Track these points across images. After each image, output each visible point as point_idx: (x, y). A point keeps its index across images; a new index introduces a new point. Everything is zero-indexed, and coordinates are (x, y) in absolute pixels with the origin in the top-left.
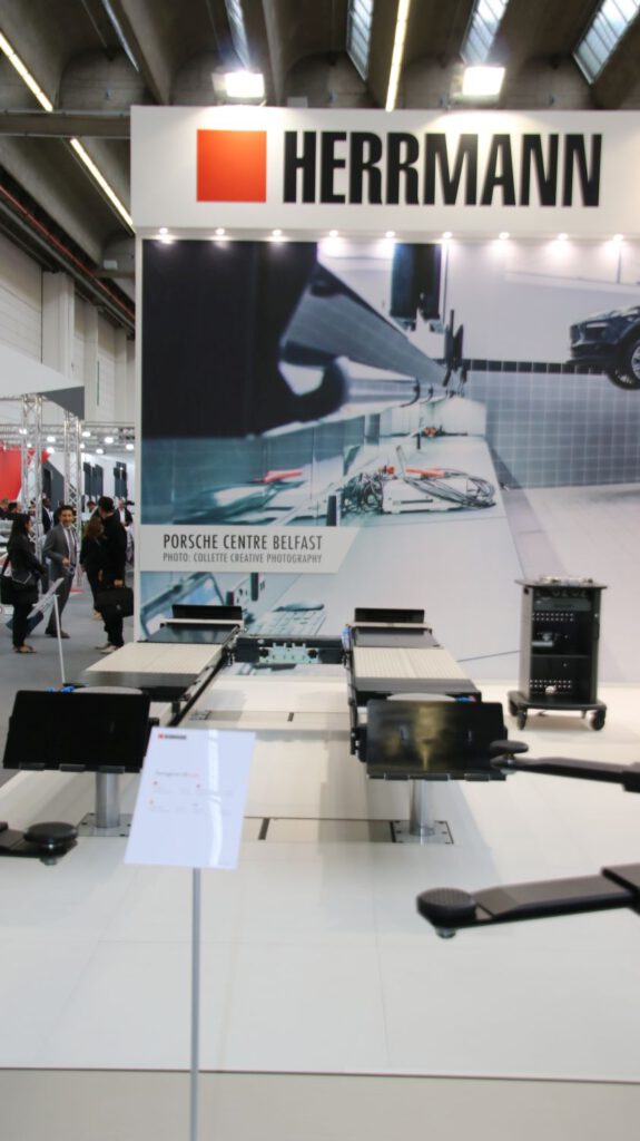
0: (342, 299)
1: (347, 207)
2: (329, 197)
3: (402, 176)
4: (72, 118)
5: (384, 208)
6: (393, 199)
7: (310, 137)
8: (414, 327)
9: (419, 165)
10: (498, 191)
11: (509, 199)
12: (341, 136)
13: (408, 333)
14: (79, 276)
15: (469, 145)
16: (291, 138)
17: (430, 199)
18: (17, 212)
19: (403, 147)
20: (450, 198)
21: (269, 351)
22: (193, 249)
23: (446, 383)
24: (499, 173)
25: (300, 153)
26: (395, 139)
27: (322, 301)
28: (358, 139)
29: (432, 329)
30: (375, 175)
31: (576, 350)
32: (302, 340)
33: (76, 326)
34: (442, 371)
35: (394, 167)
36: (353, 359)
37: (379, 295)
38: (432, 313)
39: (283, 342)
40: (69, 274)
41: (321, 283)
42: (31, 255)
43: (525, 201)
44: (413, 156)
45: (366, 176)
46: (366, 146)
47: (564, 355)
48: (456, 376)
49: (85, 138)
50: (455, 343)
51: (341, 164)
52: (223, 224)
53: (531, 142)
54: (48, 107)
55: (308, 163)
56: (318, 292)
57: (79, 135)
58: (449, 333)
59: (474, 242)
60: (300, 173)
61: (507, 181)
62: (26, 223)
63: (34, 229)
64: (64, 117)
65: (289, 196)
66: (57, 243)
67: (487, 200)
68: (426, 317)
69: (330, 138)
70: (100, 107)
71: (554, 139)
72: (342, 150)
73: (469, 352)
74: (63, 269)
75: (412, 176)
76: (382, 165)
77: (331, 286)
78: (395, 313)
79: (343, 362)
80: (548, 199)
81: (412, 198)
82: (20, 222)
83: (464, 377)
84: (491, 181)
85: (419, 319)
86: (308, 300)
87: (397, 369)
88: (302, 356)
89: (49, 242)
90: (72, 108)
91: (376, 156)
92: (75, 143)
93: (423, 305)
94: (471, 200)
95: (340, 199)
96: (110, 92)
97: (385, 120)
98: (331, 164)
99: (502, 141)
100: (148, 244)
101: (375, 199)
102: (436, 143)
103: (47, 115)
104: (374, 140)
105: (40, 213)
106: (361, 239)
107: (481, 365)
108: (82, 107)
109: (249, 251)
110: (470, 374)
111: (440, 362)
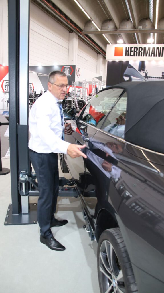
0: (132, 68)
1: (133, 57)
2: (131, 55)
3: (140, 53)
4: (103, 31)
5: (138, 57)
6: (139, 56)
7: (129, 48)
8: (141, 72)
9: (143, 51)
10: (153, 55)
11: (154, 56)
12: (133, 48)
13: (140, 73)
14: (103, 55)
15: (149, 49)
16: (126, 48)
17: (144, 56)
18: (94, 45)
19: (141, 49)
20: (146, 56)
21: (122, 75)
22: (114, 62)
23: (145, 80)
24: (153, 52)
25: (127, 50)
26: (140, 48)
27: (129, 69)
28: (135, 48)
29: (144, 72)
30: (137, 53)
31: (162, 76)
32: (127, 74)
33: (103, 63)
34: (144, 78)
35: (139, 51)
36: (133, 76)
37: (137, 68)
38: (144, 70)
39: (124, 74)
40: (102, 54)
41: (129, 66)
42: (96, 52)
43: (156, 56)
44: (142, 50)
45: (136, 53)
46: (136, 49)
47: (161, 76)
48: (146, 79)
49: (105, 34)
50: (146, 74)
51: (132, 51)
52: (117, 59)
53: (158, 48)
54: (99, 30)
55: (128, 51)
56: (129, 67)
57: (104, 33)
58: (146, 73)
59: (150, 61)
60: (127, 52)
61: (154, 53)
62: (95, 47)
63: (96, 48)
64: (102, 31)
65: (126, 55)
66: (100, 50)
67: (151, 56)
68: (143, 71)
69: (131, 48)
70: (107, 29)
71: (161, 48)
72: (133, 49)
73: (148, 75)
74: (101, 54)
75: (142, 53)
76: (138, 51)
77: (131, 67)
78: (139, 70)
79: (132, 77)
80: (159, 56)
81: (141, 56)
82: (94, 47)
83: (147, 79)
84: (152, 53)
85: (142, 71)
86: (128, 68)
87: (139, 78)
88: (127, 76)
89: (99, 50)
90: (103, 30)
91: (137, 50)
92: (103, 35)
93: (142, 69)
94: (149, 56)
95: (132, 56)
96: (109, 27)
97: (138, 46)
98: (131, 51)
99: (154, 48)
100: (108, 61)
101: (137, 56)
102: (145, 48)
103: (99, 31)
104: (137, 48)
105: (97, 45)
106: (135, 61)
107: (150, 77)
108: (105, 30)
109: (121, 62)
110: (148, 78)
111: (144, 77)
